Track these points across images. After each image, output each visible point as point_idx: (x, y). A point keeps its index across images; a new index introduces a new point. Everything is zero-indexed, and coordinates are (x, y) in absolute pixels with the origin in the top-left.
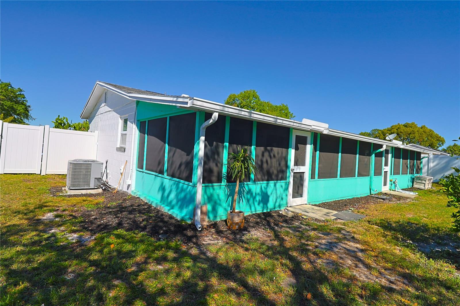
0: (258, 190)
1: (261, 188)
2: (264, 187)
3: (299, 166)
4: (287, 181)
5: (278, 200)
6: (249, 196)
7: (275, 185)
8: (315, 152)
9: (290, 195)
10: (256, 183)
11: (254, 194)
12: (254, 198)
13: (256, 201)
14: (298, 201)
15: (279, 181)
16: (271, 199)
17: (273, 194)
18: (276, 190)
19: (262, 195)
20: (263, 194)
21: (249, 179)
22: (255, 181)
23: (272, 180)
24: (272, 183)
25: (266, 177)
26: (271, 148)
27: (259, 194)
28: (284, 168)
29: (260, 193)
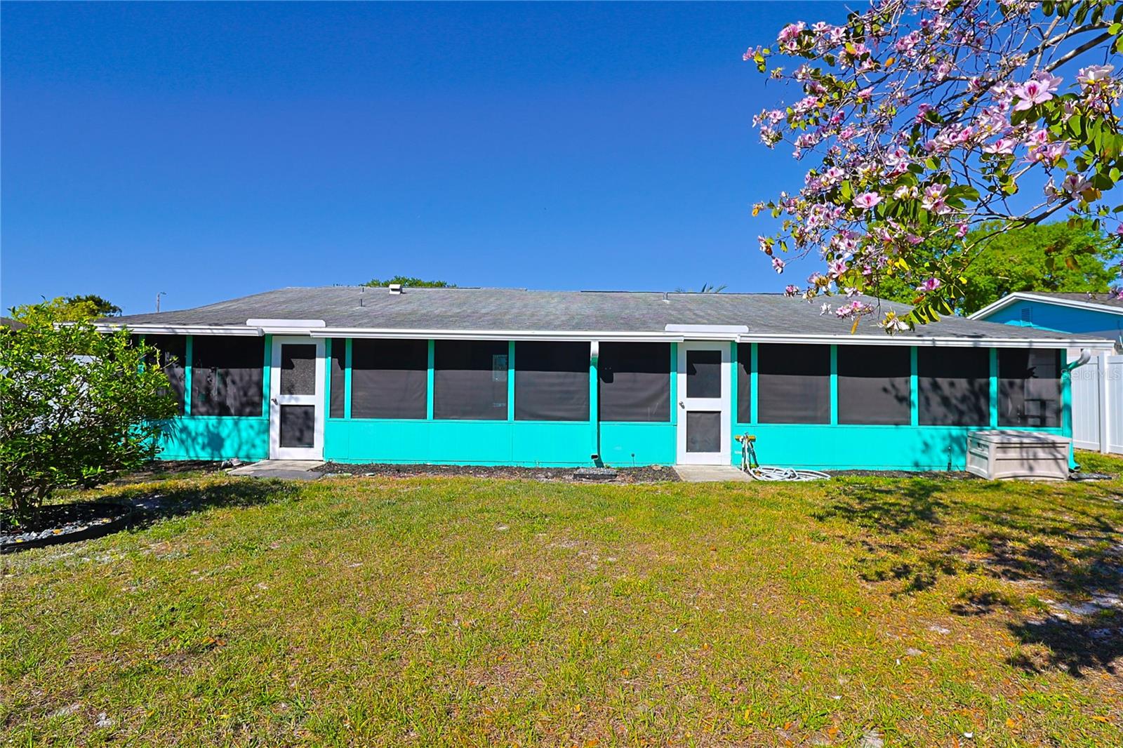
0: (201, 428)
1: (207, 426)
2: (213, 425)
3: (296, 394)
4: (265, 417)
5: (245, 448)
6: (184, 436)
7: (236, 424)
8: (342, 369)
9: (274, 441)
10: (196, 417)
11: (193, 434)
12: (194, 440)
13: (198, 444)
14: (297, 454)
15: (243, 418)
16: (227, 444)
17: (232, 436)
18: (239, 431)
19: (208, 435)
20: (210, 435)
21: (182, 412)
22: (192, 415)
23: (229, 414)
24: (228, 421)
25: (216, 411)
26: (225, 369)
27: (202, 434)
28: (256, 399)
29: (206, 434)
